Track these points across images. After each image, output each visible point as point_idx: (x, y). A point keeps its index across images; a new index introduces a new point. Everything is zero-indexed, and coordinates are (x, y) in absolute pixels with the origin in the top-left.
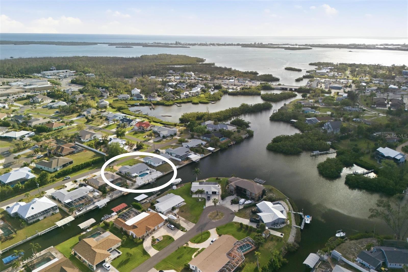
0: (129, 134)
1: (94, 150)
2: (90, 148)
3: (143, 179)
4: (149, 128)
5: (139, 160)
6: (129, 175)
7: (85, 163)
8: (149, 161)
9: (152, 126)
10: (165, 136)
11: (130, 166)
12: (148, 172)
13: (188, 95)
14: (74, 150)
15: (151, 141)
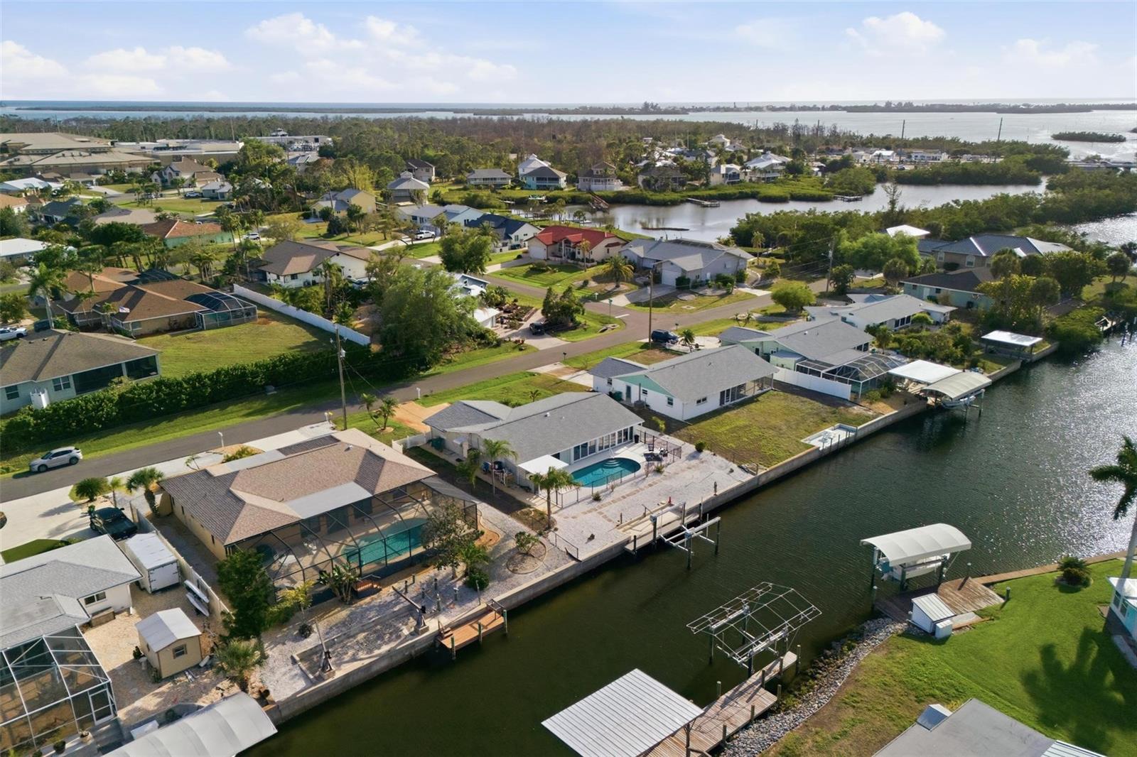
0: (506, 274)
1: (316, 319)
2: (292, 310)
3: (611, 507)
4: (599, 251)
5: (564, 378)
6: (501, 466)
7: (218, 373)
8: (632, 380)
9: (617, 244)
10: (692, 277)
11: (508, 409)
12: (635, 453)
13: (736, 175)
14: (197, 308)
15: (621, 301)
